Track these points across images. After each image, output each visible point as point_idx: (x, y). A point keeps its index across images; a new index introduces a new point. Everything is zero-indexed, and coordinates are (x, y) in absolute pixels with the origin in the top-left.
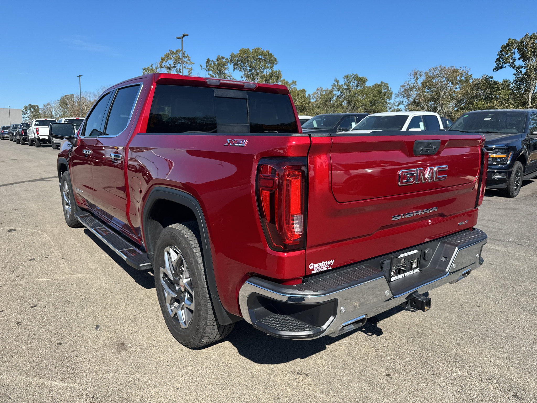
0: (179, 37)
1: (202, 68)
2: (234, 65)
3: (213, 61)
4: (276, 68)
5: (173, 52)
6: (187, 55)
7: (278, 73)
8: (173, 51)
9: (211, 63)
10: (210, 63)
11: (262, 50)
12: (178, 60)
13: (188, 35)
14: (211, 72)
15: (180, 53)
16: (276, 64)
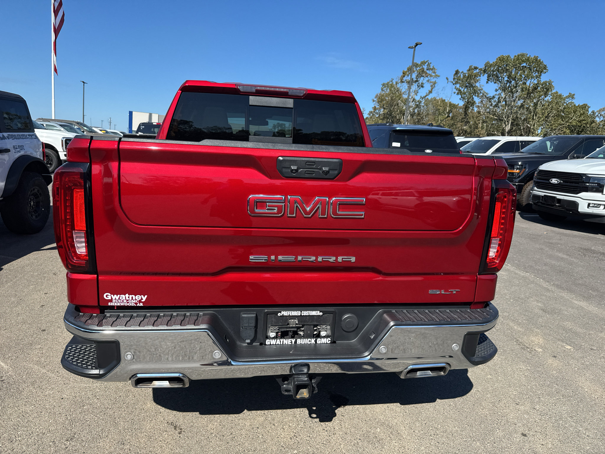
0: (411, 46)
1: (448, 81)
2: (489, 76)
3: (462, 72)
4: (544, 78)
5: (418, 64)
6: (433, 67)
7: (548, 84)
8: (417, 63)
9: (460, 75)
10: (459, 75)
11: (528, 56)
12: (422, 73)
13: (421, 44)
14: (458, 86)
15: (424, 65)
16: (546, 72)
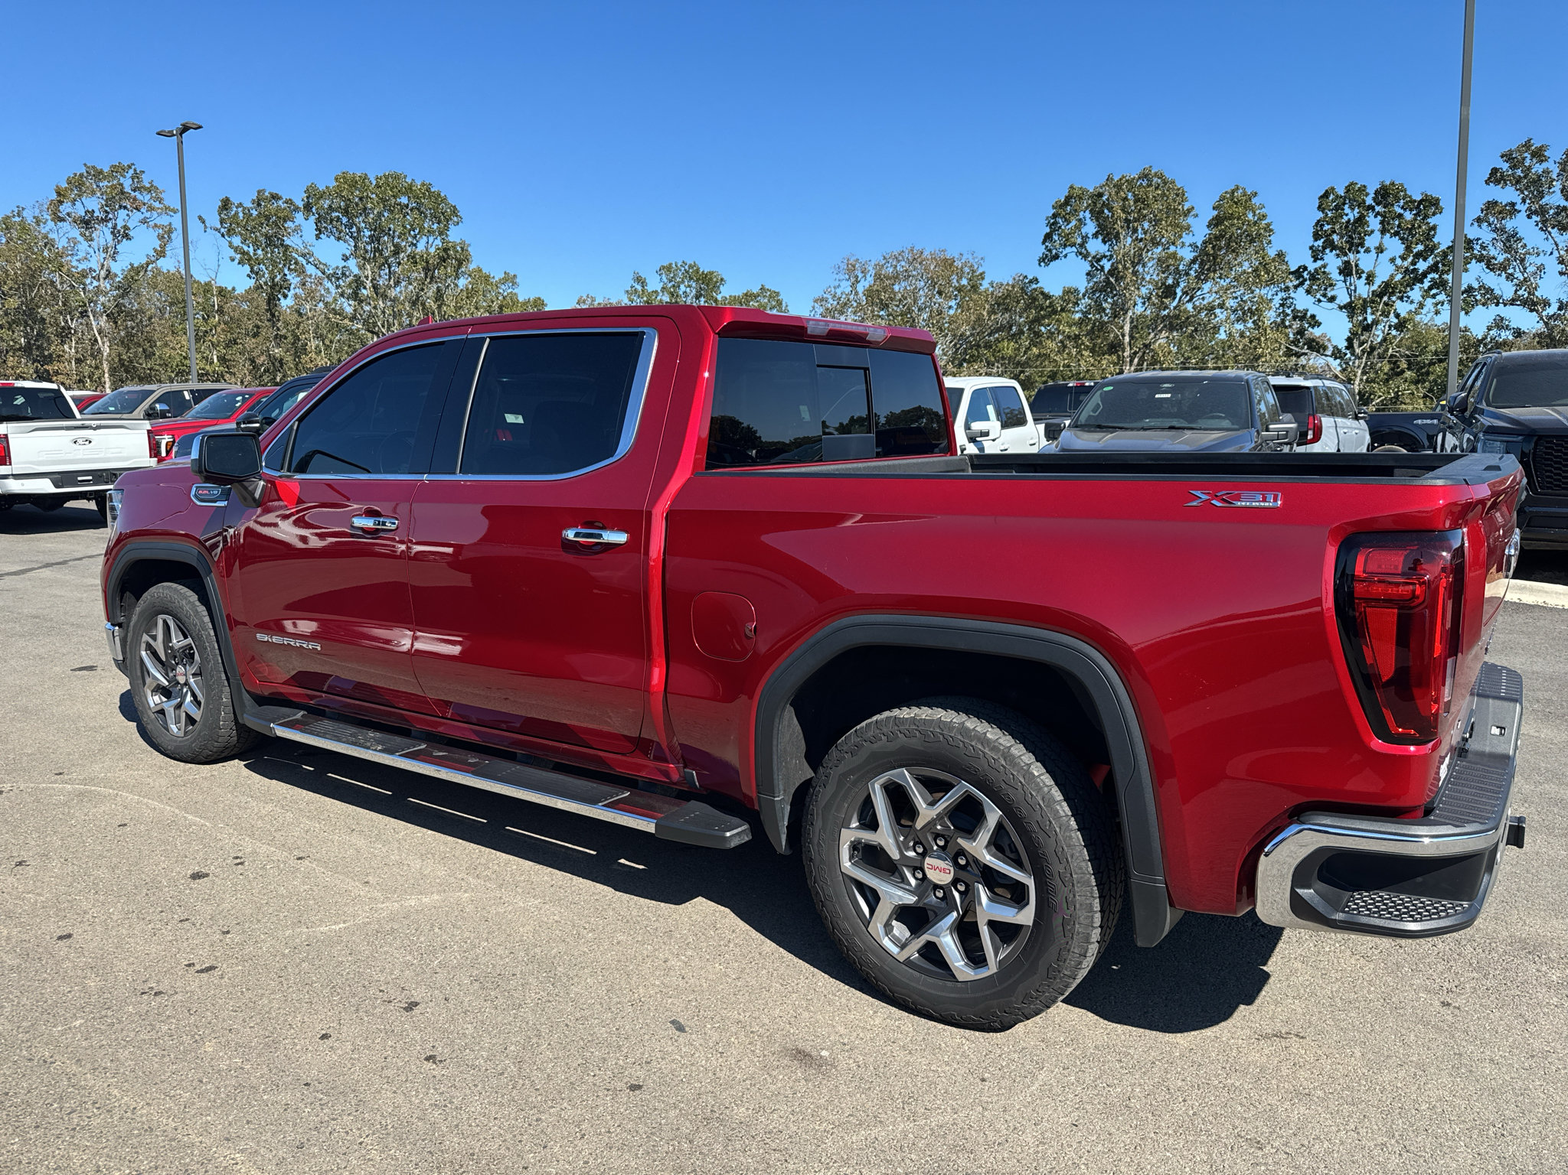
0: (169, 130)
1: (206, 227)
2: (318, 221)
3: (240, 205)
4: (454, 235)
5: (101, 172)
6: (151, 183)
7: (459, 249)
8: (99, 168)
9: (237, 213)
10: (233, 213)
11: (409, 180)
12: (120, 199)
13: (200, 127)
14: (237, 241)
15: (125, 177)
16: (458, 223)
